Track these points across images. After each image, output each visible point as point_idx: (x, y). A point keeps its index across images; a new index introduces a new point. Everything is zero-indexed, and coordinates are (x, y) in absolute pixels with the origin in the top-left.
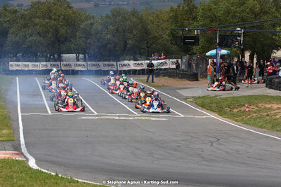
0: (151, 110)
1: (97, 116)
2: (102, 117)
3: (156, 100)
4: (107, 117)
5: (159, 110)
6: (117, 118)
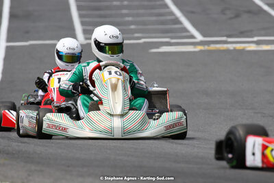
1: (201, 43)
2: (213, 47)
4: (225, 46)
6: (252, 47)
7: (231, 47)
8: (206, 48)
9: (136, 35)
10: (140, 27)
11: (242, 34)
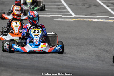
0: (28, 48)
3: (35, 26)
5: (44, 47)
7: (87, 20)
8: (77, 20)
9: (48, 13)
10: (49, 10)
11: (92, 14)
